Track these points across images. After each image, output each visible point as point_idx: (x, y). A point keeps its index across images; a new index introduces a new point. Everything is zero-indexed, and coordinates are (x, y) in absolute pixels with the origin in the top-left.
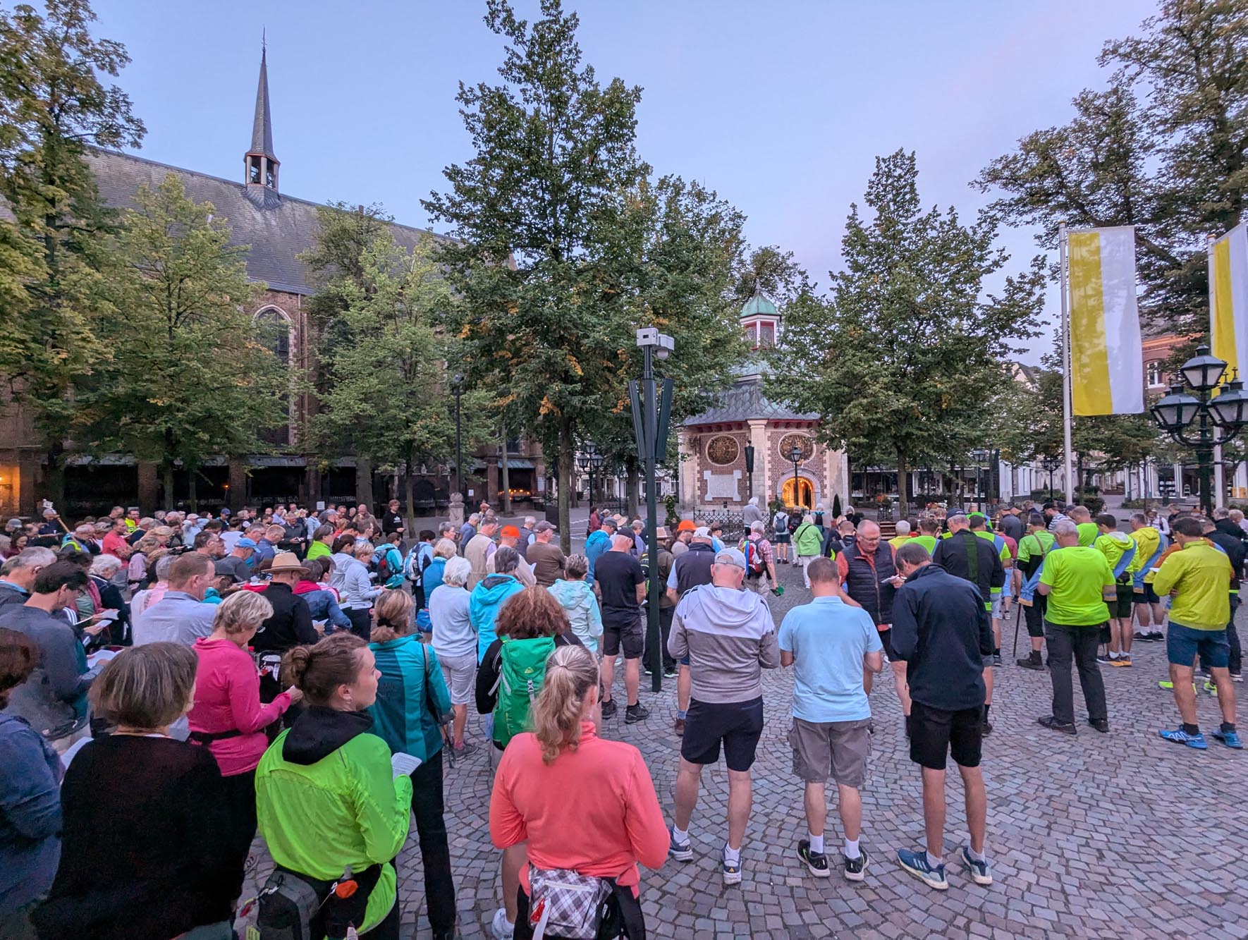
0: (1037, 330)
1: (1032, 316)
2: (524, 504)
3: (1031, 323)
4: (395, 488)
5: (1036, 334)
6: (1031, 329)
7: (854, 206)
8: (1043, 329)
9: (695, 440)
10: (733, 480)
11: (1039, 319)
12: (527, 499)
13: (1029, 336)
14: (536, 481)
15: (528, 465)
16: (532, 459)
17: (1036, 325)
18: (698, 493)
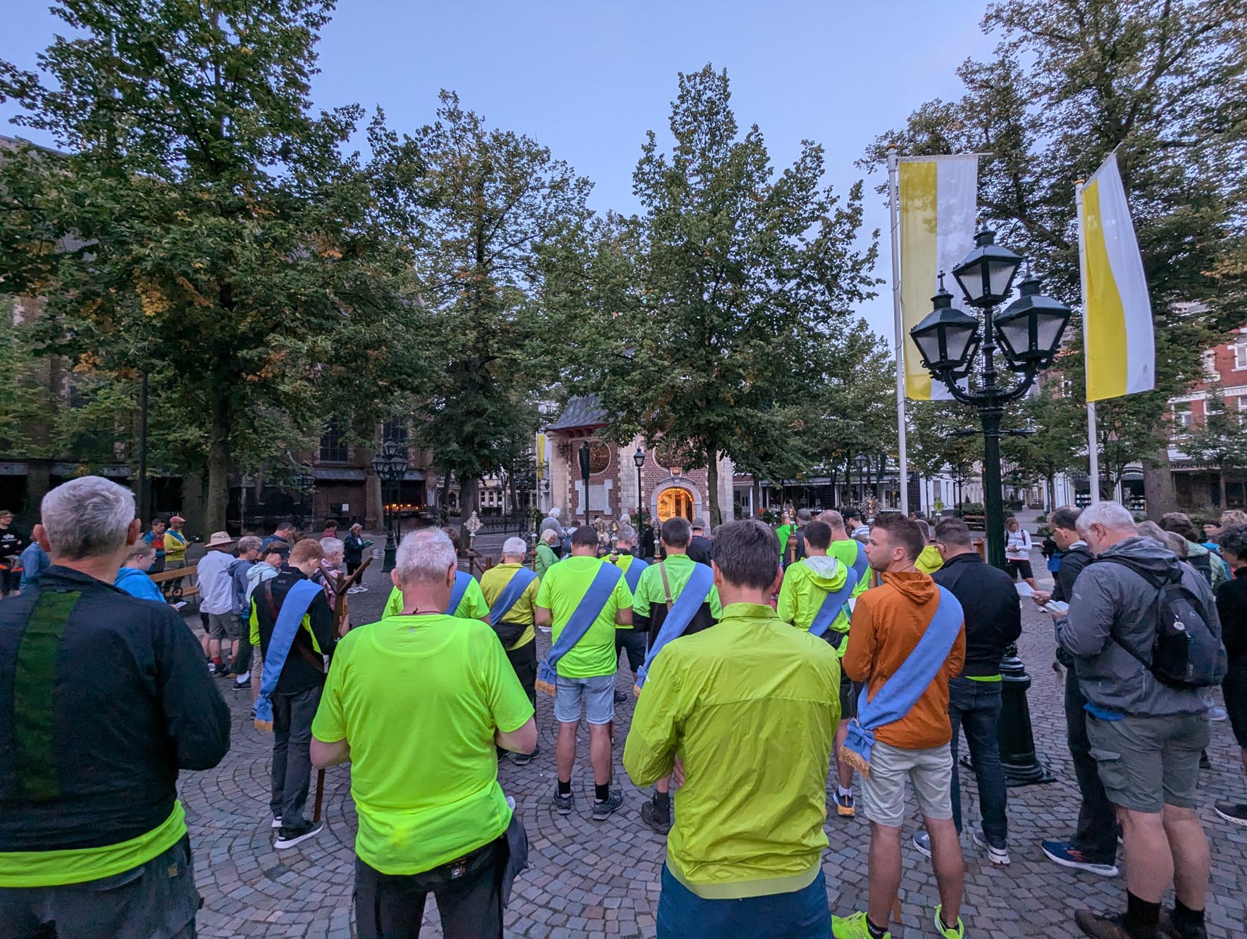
0: (870, 289)
1: (863, 273)
2: (413, 521)
3: (863, 281)
4: (243, 502)
5: (870, 296)
6: (863, 289)
7: (651, 135)
8: (878, 288)
9: (566, 446)
10: (603, 490)
11: (873, 276)
12: (415, 515)
13: (861, 298)
14: (425, 494)
15: (417, 477)
16: (420, 471)
17: (869, 284)
18: (570, 506)
